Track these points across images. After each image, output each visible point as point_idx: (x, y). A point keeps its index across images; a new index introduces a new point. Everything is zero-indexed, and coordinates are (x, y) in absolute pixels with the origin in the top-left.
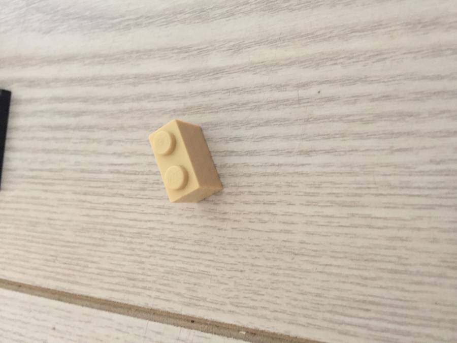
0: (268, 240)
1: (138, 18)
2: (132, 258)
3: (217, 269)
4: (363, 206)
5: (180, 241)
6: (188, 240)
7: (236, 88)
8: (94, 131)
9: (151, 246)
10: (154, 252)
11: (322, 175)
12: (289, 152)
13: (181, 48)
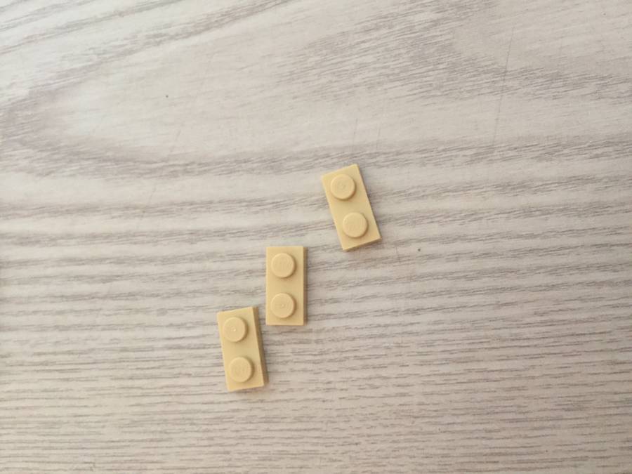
0: (383, 407)
1: (187, 165)
2: (212, 449)
3: (326, 446)
4: (478, 361)
5: (276, 420)
6: (286, 418)
7: (325, 245)
8: (137, 300)
9: (237, 431)
10: (242, 438)
11: (433, 333)
12: (395, 312)
13: (250, 202)
